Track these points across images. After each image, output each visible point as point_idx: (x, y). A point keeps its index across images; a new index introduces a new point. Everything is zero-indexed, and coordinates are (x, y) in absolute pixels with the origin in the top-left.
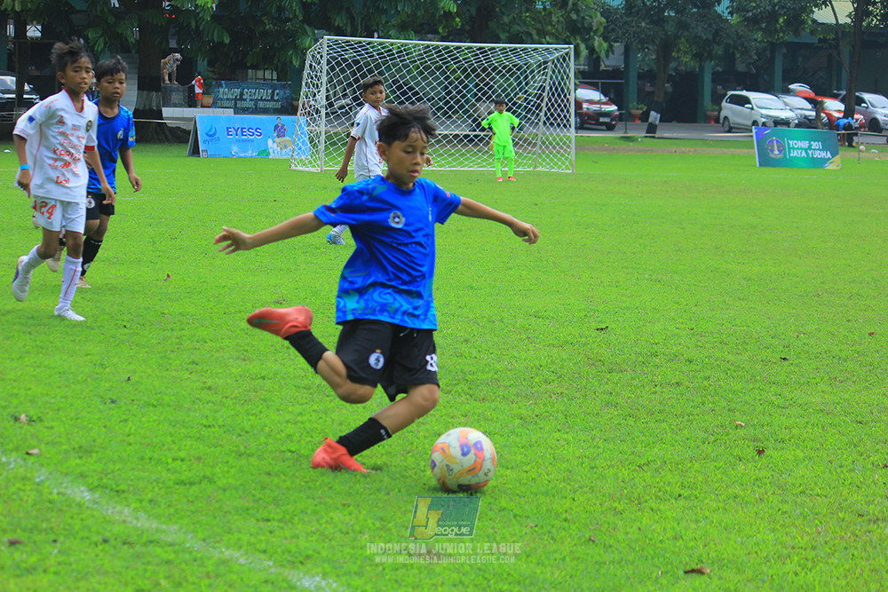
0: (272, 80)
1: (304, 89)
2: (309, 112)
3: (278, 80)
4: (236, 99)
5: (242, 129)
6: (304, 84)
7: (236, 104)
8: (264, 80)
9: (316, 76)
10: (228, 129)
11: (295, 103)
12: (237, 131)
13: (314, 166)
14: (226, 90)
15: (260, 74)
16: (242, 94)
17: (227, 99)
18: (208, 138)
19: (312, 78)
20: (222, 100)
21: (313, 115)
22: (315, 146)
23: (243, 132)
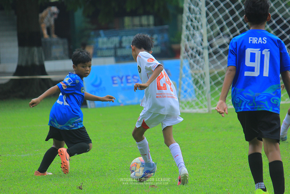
0: (149, 25)
1: (185, 33)
2: (192, 55)
3: (155, 24)
4: (115, 48)
5: (127, 77)
6: (184, 27)
7: (116, 53)
8: (141, 26)
9: (196, 18)
10: (112, 78)
11: (175, 47)
12: (121, 79)
13: (201, 108)
14: (105, 39)
15: (136, 20)
16: (121, 42)
17: (108, 49)
18: (94, 89)
19: (192, 21)
20: (101, 49)
21: (195, 57)
22: (200, 87)
23: (127, 80)
